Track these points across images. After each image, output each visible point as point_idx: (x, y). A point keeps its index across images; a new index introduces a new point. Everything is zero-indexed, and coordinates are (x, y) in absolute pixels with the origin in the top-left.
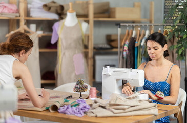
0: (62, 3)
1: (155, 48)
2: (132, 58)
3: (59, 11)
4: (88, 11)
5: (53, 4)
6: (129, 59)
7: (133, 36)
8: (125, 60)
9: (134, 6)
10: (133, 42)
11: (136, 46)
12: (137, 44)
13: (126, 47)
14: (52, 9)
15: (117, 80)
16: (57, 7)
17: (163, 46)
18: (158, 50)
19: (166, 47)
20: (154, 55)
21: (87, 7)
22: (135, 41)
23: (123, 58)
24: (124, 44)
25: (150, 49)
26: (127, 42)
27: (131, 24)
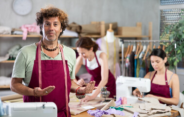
0: (80, 24)
1: (157, 62)
2: (133, 68)
3: (78, 30)
4: (100, 30)
5: (74, 25)
6: (130, 69)
7: (134, 50)
8: (127, 70)
9: (136, 25)
10: (133, 55)
11: (135, 58)
12: (136, 57)
13: (128, 60)
14: (73, 28)
15: (129, 87)
16: (76, 27)
17: (163, 59)
18: (160, 63)
19: (166, 60)
20: (157, 67)
21: (100, 27)
22: (135, 54)
23: (126, 68)
24: (127, 57)
25: (153, 62)
26: (129, 55)
27: (134, 41)
